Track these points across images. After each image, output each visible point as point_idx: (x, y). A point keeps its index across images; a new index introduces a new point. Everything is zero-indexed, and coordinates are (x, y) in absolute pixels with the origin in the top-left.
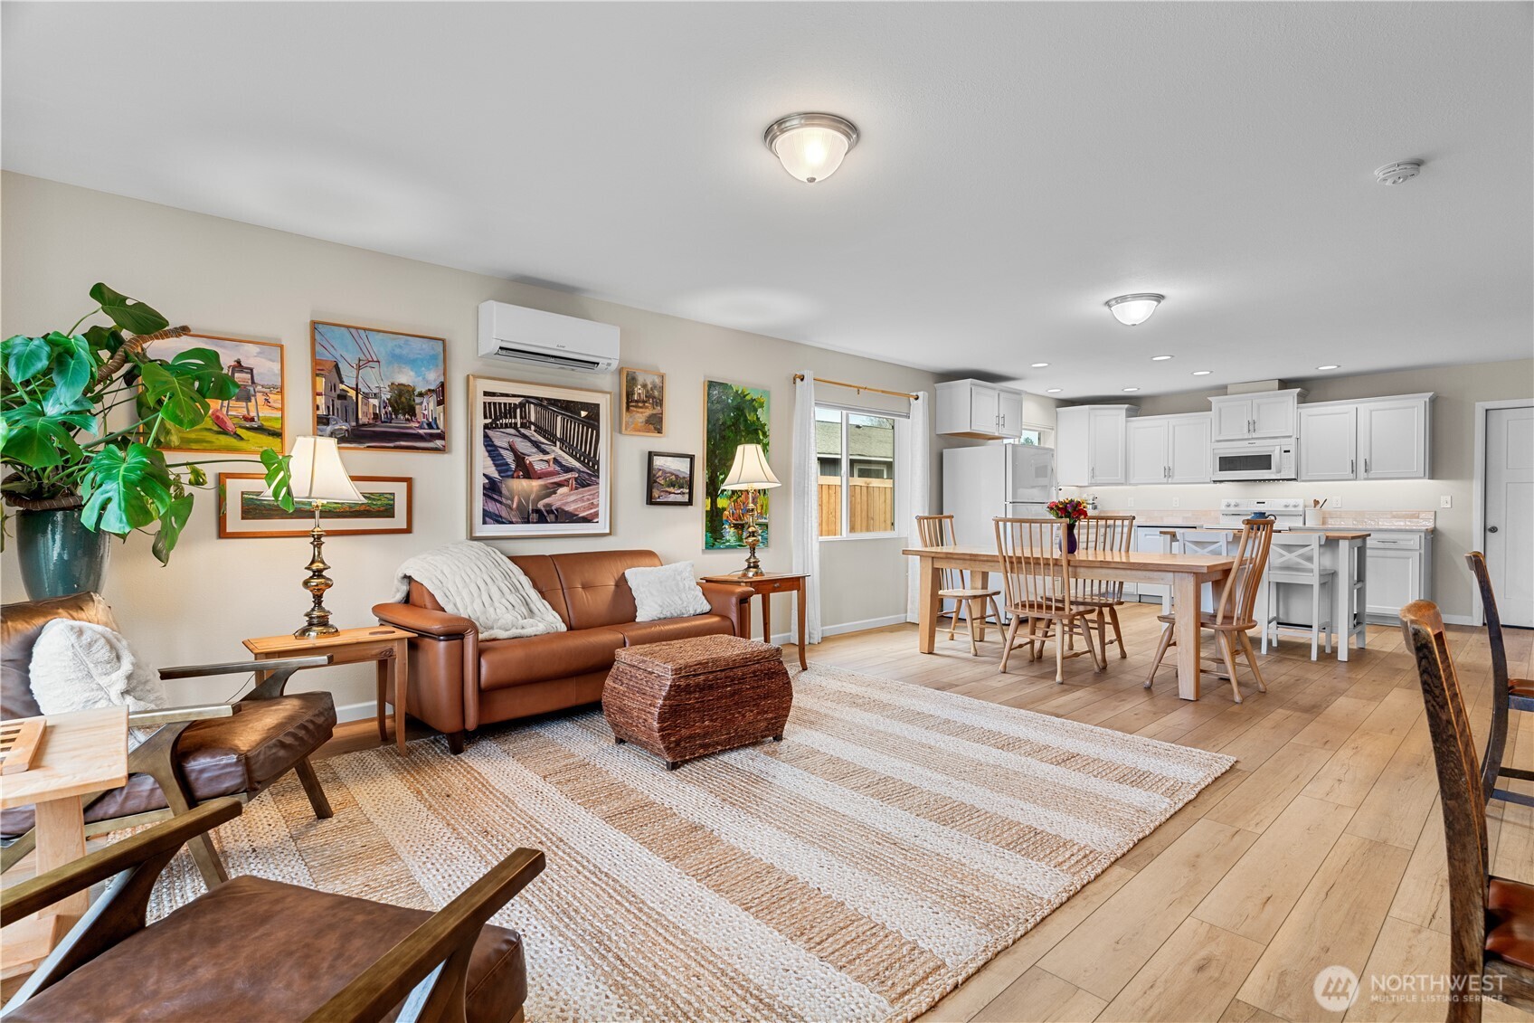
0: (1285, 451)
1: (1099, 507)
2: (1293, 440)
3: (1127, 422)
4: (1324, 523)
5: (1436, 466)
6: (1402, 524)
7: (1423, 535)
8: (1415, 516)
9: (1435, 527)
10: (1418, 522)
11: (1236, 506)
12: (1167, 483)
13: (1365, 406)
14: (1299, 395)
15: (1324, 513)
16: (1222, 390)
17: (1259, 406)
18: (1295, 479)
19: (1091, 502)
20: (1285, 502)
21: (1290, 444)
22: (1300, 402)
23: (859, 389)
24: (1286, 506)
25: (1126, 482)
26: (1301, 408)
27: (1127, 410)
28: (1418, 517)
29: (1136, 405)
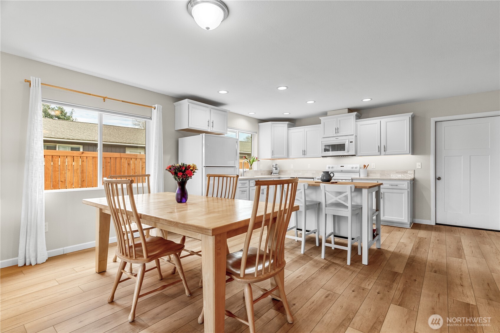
0: (351, 142)
1: (278, 169)
2: (354, 137)
3: (288, 130)
4: (368, 176)
5: (414, 150)
6: (400, 176)
7: (409, 182)
8: (405, 172)
9: (414, 177)
10: (407, 175)
11: (332, 168)
12: (304, 158)
13: (384, 120)
14: (356, 115)
15: (368, 171)
16: (325, 114)
17: (340, 121)
18: (355, 155)
19: (275, 166)
20: (351, 166)
21: (353, 138)
22: (356, 119)
23: (104, 99)
24: (352, 168)
25: (288, 157)
26: (357, 122)
27: (288, 124)
28: (407, 173)
29: (292, 122)
